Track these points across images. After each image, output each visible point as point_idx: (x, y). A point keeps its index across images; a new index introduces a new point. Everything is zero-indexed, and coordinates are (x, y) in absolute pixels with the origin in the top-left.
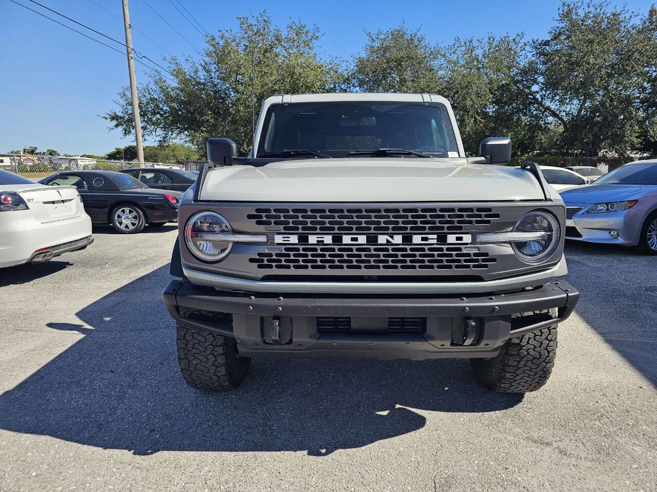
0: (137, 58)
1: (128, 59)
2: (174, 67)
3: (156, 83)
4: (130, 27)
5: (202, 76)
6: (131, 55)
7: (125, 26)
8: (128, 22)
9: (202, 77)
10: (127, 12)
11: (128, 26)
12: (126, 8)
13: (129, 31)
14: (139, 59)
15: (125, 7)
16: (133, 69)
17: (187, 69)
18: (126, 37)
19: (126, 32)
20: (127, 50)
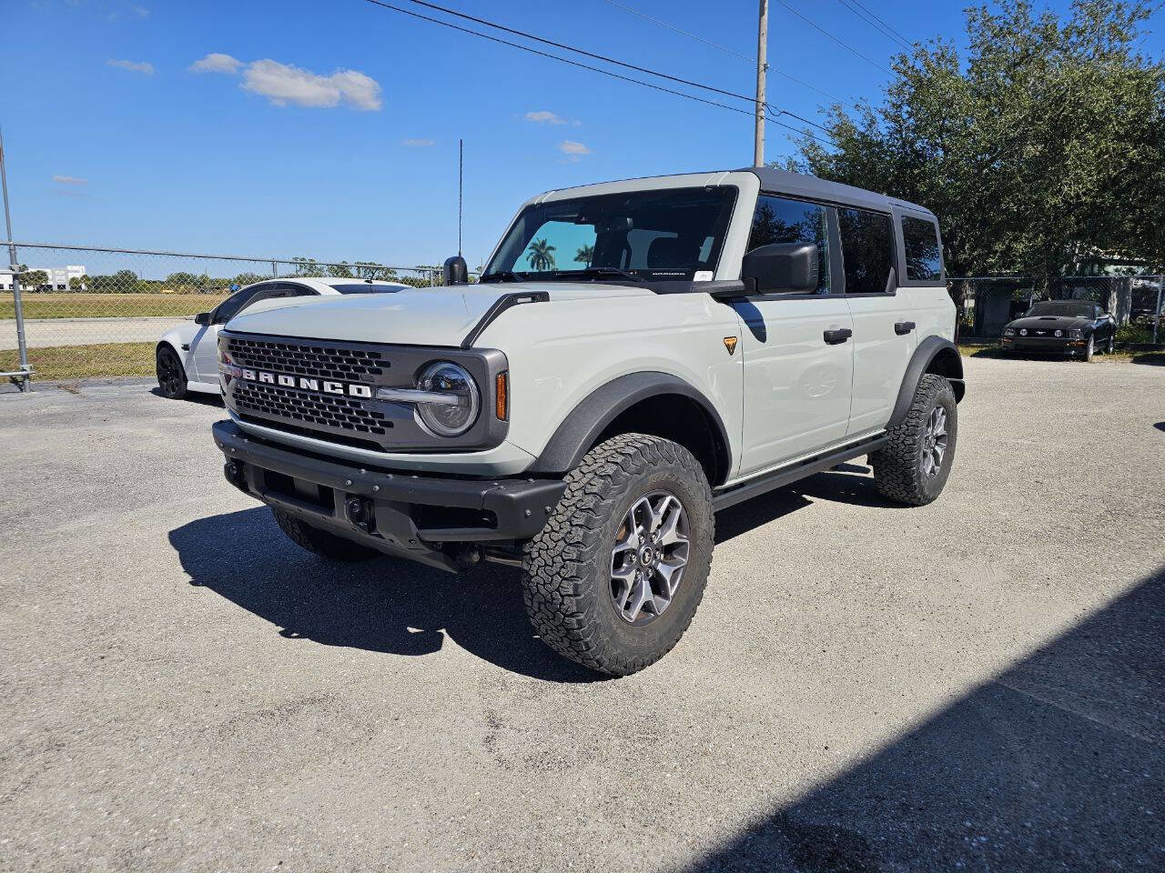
0: (771, 117)
1: (757, 119)
2: (836, 121)
3: (805, 152)
4: (766, 67)
5: (883, 128)
6: (762, 113)
7: (758, 67)
8: (764, 60)
9: (885, 132)
10: (764, 46)
11: (762, 67)
12: (764, 40)
13: (763, 75)
14: (775, 118)
15: (762, 38)
16: (761, 135)
17: (858, 122)
18: (758, 85)
19: (758, 78)
20: (757, 106)
